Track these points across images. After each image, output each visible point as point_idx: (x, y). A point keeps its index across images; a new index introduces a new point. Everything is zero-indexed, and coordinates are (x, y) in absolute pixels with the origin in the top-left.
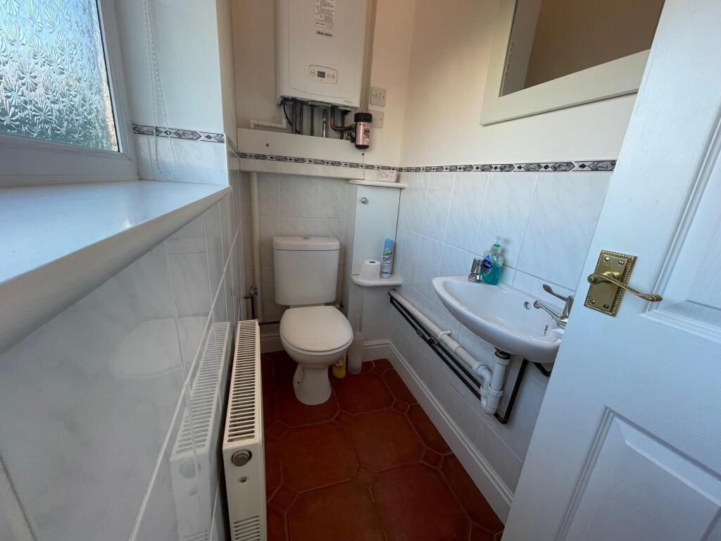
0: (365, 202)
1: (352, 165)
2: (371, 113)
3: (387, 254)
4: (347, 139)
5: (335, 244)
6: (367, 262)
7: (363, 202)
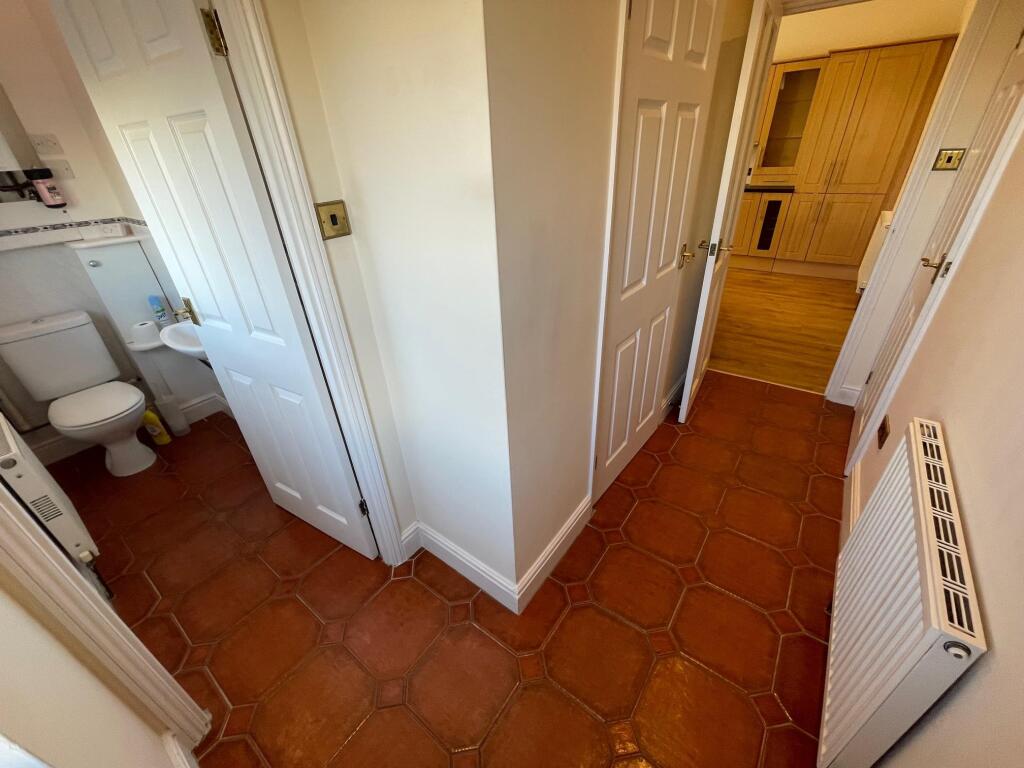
0: (96, 265)
1: (54, 227)
2: (48, 167)
3: (158, 312)
4: (31, 198)
5: (84, 318)
6: (136, 326)
7: (94, 266)
